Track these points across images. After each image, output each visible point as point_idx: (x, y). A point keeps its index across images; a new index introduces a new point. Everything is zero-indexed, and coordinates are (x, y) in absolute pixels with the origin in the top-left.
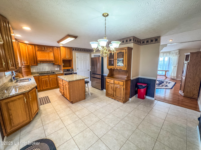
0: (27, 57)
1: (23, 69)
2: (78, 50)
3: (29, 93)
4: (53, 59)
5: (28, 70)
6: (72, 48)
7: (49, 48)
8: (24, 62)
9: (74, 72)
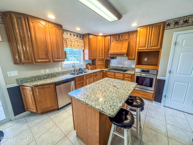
0: (102, 51)
1: (98, 63)
2: (186, 22)
3: (36, 88)
4: (124, 51)
5: (102, 63)
6: (164, 23)
7: (125, 36)
8: (99, 55)
9: (159, 77)
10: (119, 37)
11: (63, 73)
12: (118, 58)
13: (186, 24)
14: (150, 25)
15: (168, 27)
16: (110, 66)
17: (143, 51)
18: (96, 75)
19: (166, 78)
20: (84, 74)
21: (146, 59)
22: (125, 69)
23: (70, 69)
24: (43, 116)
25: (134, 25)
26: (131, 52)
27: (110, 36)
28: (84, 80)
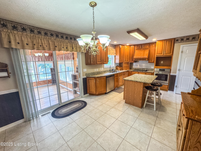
0: (128, 56)
1: (124, 65)
2: (188, 39)
3: (98, 78)
4: (146, 56)
5: (127, 66)
6: (175, 39)
7: (146, 46)
8: (125, 59)
9: (171, 74)
10: (142, 47)
11: (105, 72)
12: (140, 62)
13: (188, 40)
14: (165, 40)
15: (177, 42)
16: (133, 68)
17: (160, 56)
18: (124, 74)
19: (177, 74)
20: (115, 73)
21: (162, 62)
22: (146, 70)
23: (107, 69)
24: (98, 96)
25: (154, 40)
26: (151, 57)
27: (135, 45)
28: (118, 76)
